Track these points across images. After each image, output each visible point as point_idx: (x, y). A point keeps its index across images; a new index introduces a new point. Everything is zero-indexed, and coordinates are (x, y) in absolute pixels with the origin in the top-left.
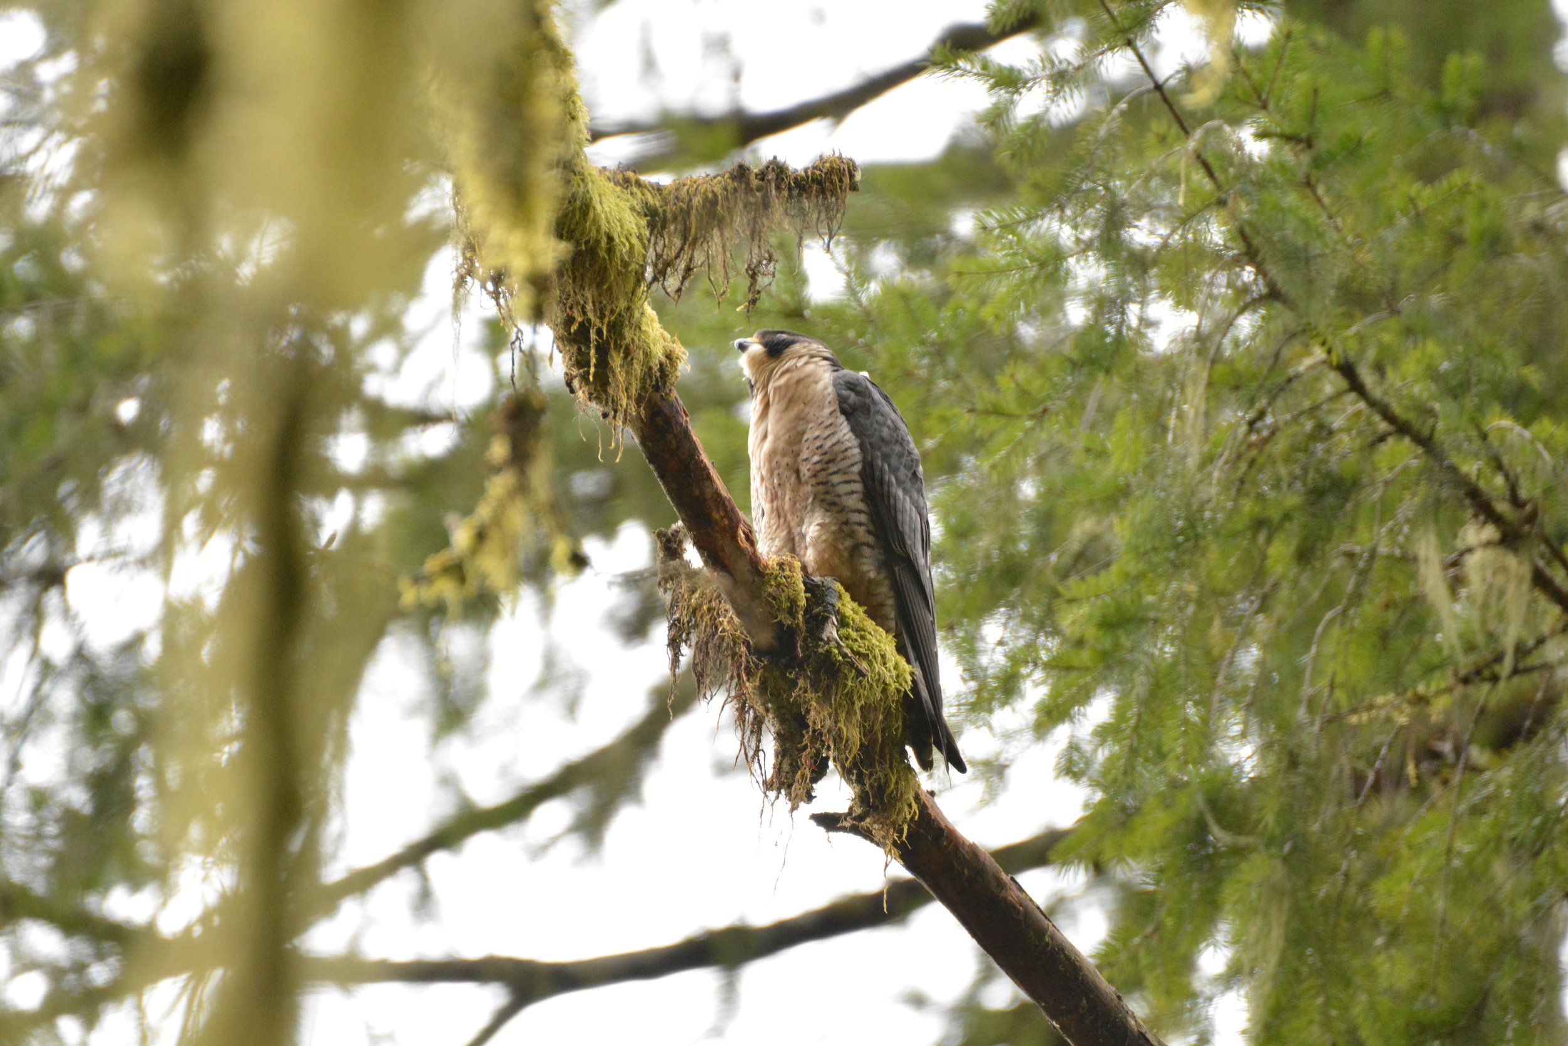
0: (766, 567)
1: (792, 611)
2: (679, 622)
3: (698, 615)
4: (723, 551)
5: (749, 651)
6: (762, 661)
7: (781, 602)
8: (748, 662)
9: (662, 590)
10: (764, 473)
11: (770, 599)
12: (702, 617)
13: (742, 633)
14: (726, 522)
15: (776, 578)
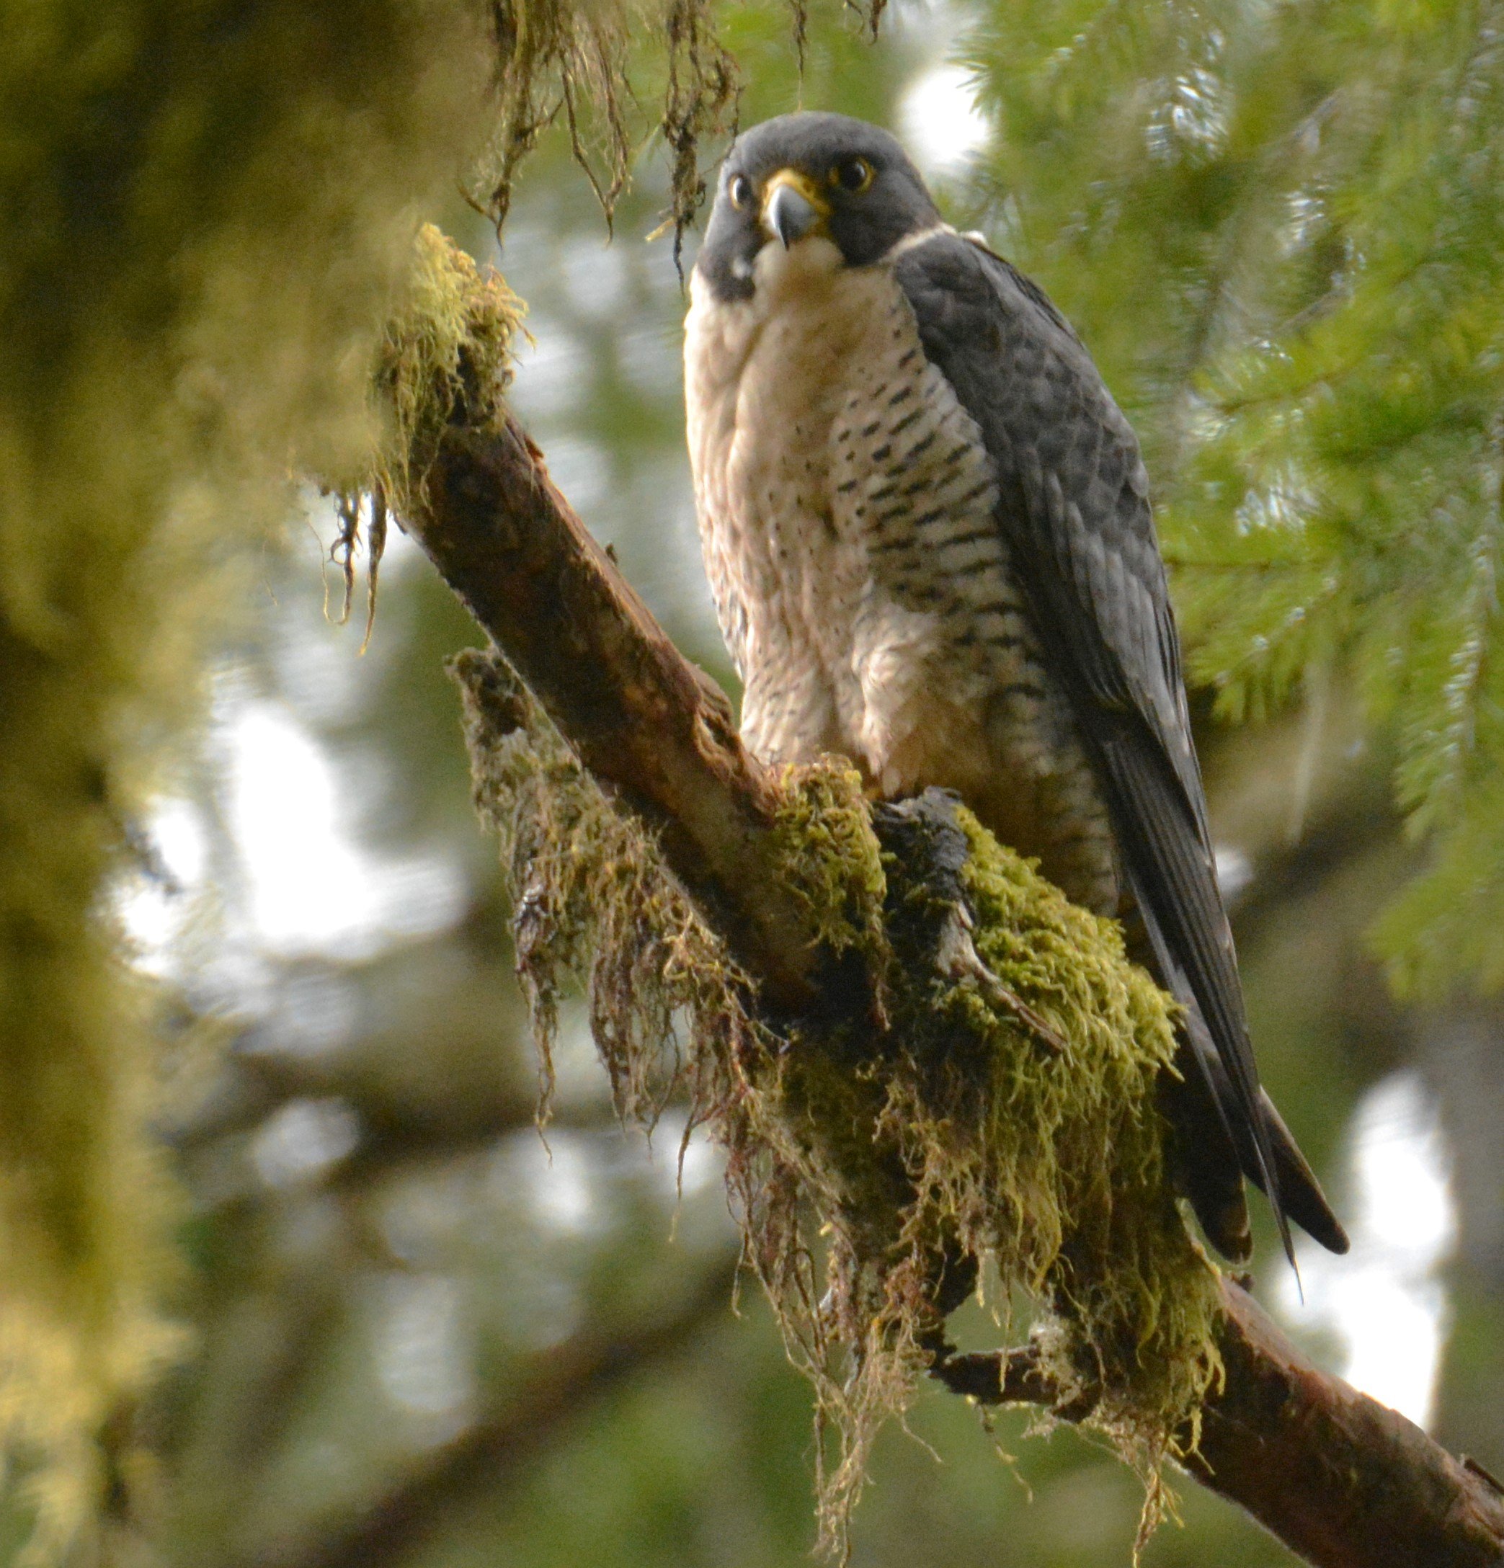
0: (773, 799)
1: (853, 912)
2: (545, 907)
3: (594, 888)
4: (662, 778)
5: (747, 1006)
6: (785, 1035)
7: (823, 890)
8: (745, 1033)
9: (486, 812)
10: (740, 524)
11: (793, 888)
12: (603, 893)
13: (725, 964)
14: (663, 706)
15: (802, 826)
